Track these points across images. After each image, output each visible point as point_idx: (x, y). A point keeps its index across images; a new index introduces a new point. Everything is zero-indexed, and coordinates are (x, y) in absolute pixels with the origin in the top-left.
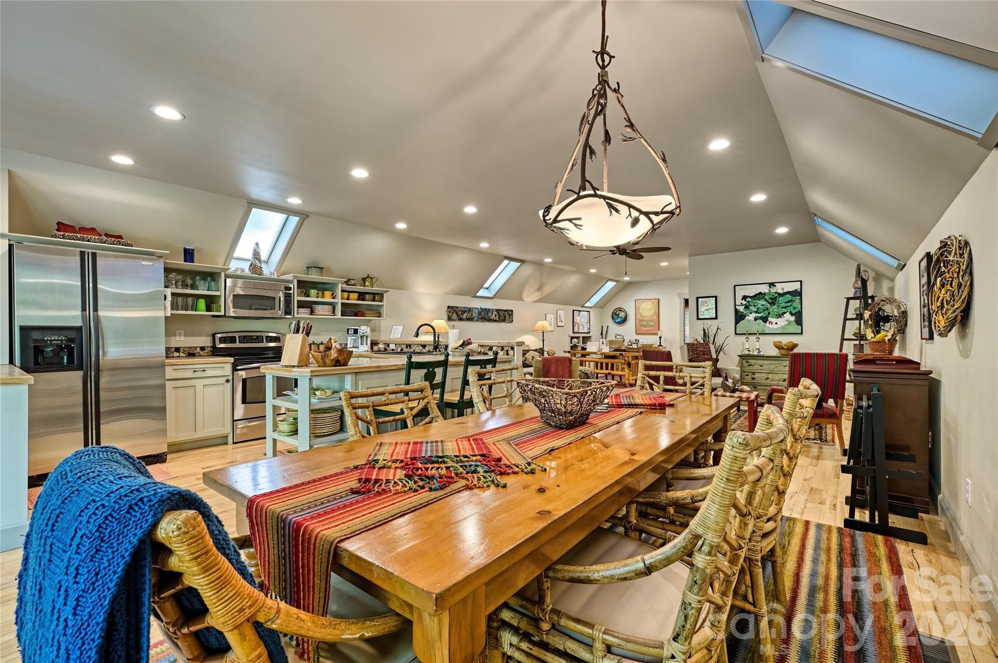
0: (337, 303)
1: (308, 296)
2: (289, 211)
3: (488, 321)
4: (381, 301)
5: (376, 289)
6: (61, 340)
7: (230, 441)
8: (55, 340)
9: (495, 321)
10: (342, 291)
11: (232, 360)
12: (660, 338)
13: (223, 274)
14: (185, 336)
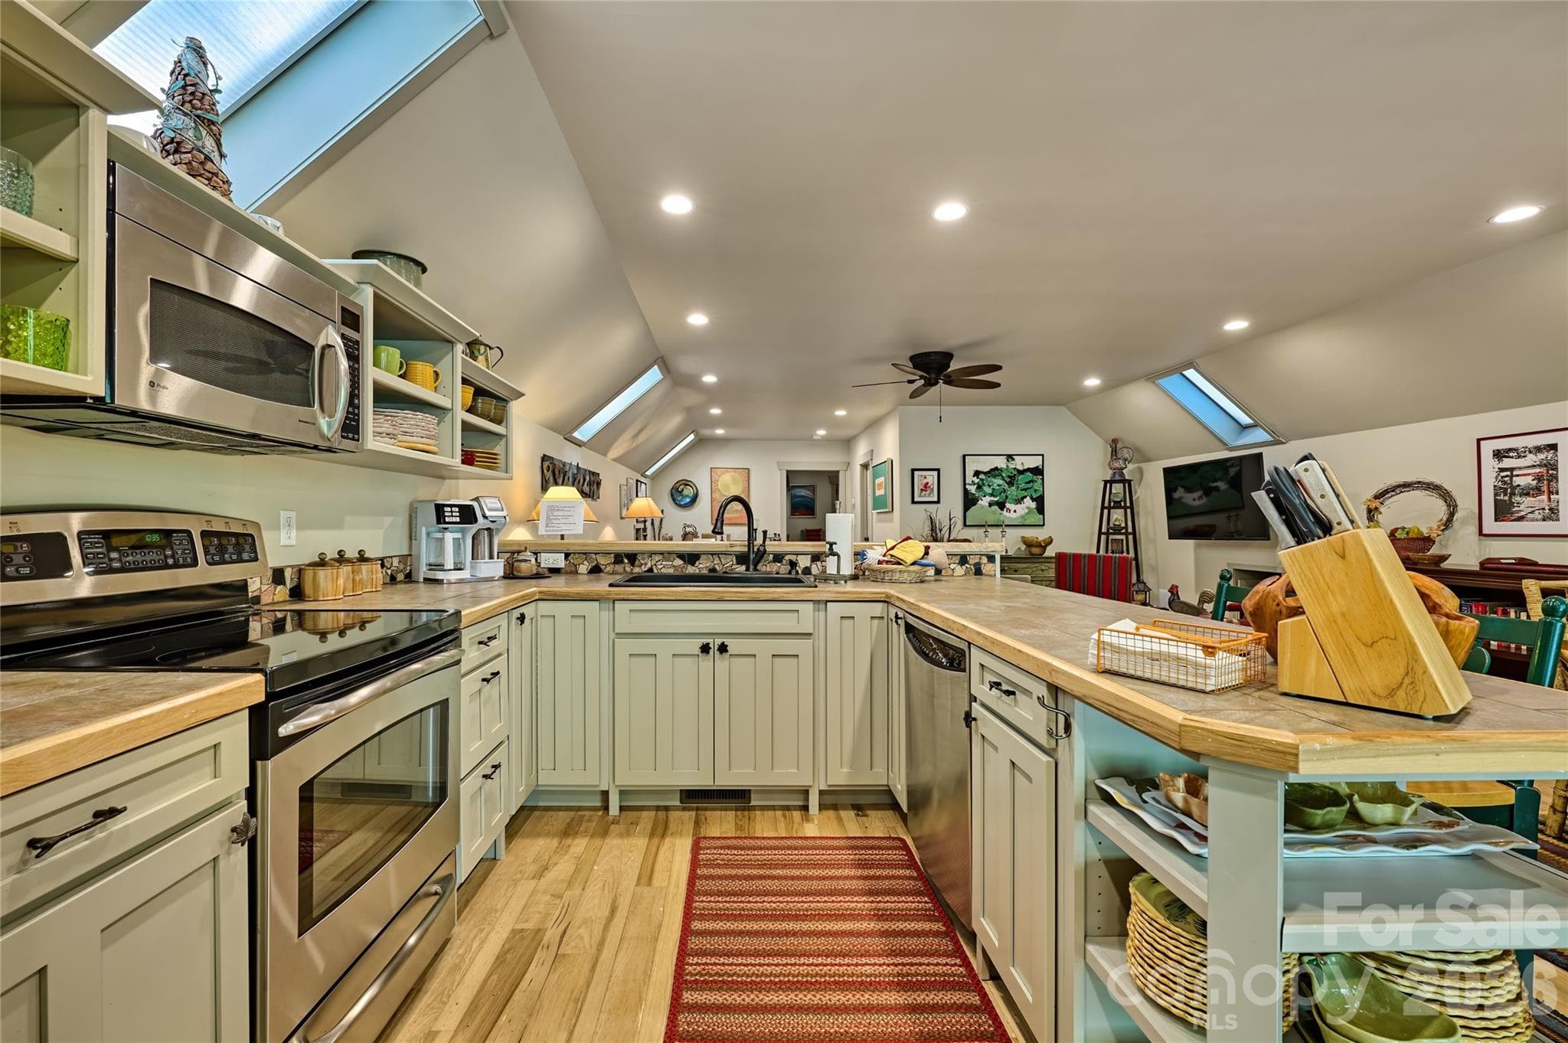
0: (451, 411)
9: (586, 495)
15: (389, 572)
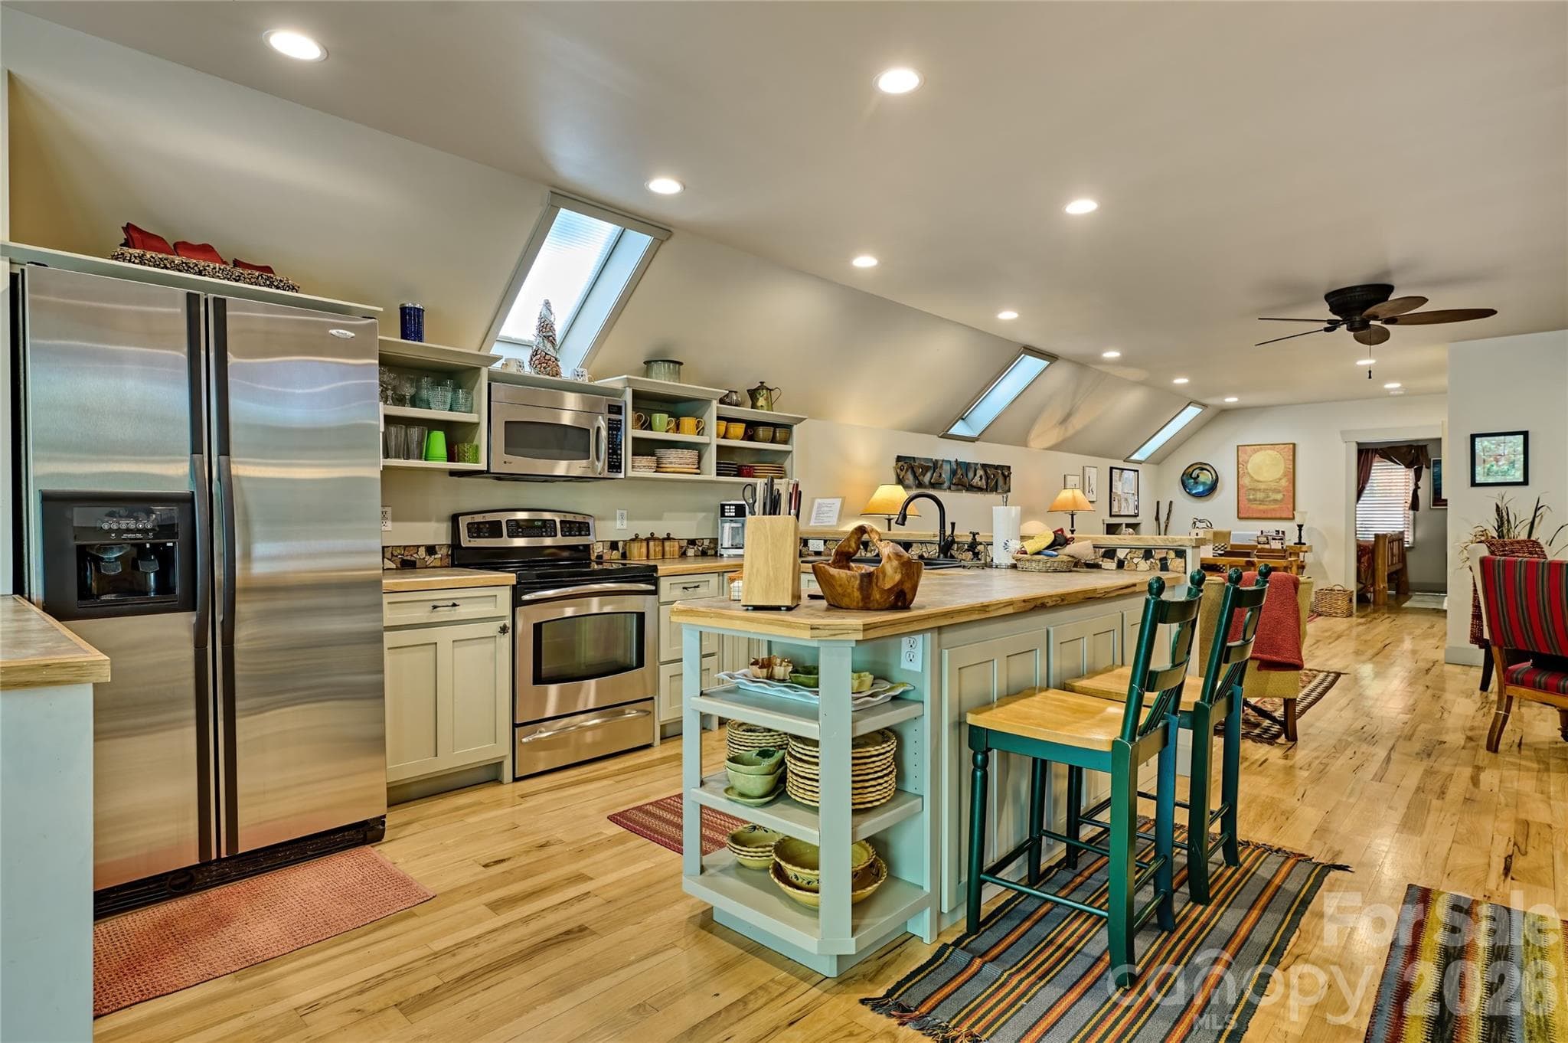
0: (708, 445)
1: (650, 427)
2: (626, 217)
3: (968, 490)
4: (786, 442)
5: (777, 414)
6: (145, 531)
7: (507, 775)
8: (128, 531)
9: (980, 489)
10: (719, 418)
11: (511, 578)
12: (1300, 527)
13: (484, 372)
14: (394, 520)
15: (700, 548)
